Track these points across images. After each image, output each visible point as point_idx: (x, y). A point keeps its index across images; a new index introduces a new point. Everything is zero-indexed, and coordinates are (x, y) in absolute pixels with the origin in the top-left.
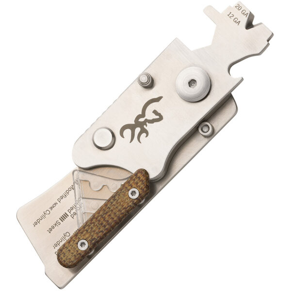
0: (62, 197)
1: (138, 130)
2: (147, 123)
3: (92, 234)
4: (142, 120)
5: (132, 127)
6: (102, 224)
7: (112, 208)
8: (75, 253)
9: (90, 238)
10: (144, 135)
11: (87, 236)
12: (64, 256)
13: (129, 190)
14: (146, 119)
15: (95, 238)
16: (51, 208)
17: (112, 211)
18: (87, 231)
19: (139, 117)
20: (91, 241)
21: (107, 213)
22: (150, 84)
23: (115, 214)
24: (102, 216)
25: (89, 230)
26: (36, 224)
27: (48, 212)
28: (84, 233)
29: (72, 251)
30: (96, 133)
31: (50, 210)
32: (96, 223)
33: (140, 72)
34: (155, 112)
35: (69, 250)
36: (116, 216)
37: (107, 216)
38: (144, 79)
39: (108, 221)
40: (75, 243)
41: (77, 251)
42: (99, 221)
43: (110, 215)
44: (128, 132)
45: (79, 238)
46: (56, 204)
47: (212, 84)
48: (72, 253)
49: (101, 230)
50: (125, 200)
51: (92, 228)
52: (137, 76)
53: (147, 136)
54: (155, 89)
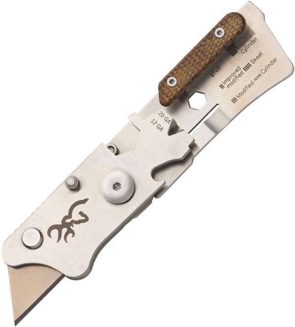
0: (250, 86)
1: (64, 230)
2: (74, 224)
3: (211, 43)
4: (68, 221)
5: (59, 228)
6: (202, 53)
7: (193, 68)
8: (227, 25)
9: (213, 39)
10: (70, 235)
11: (216, 41)
12: (238, 22)
13: (177, 85)
14: (73, 220)
15: (209, 39)
16: (260, 75)
17: (192, 66)
18: (216, 46)
19: (66, 218)
20: (212, 37)
21: (197, 63)
22: (76, 187)
23: (190, 63)
24: (202, 60)
25: (214, 46)
26: (274, 61)
27: (263, 71)
28: (219, 44)
29: (230, 27)
30: (25, 233)
31: (261, 73)
32: (207, 53)
33: (68, 175)
34: (81, 213)
35: (233, 27)
36: (189, 61)
37: (198, 60)
38: (71, 182)
39: (197, 56)
40: (228, 35)
41: (225, 27)
42: (204, 56)
43: (195, 61)
44: (55, 233)
45: (224, 39)
46: (256, 80)
47: (136, 187)
48: (229, 25)
49: (203, 48)
50: (180, 76)
51: (211, 49)
52: (65, 179)
53: (73, 236)
54: (81, 192)
